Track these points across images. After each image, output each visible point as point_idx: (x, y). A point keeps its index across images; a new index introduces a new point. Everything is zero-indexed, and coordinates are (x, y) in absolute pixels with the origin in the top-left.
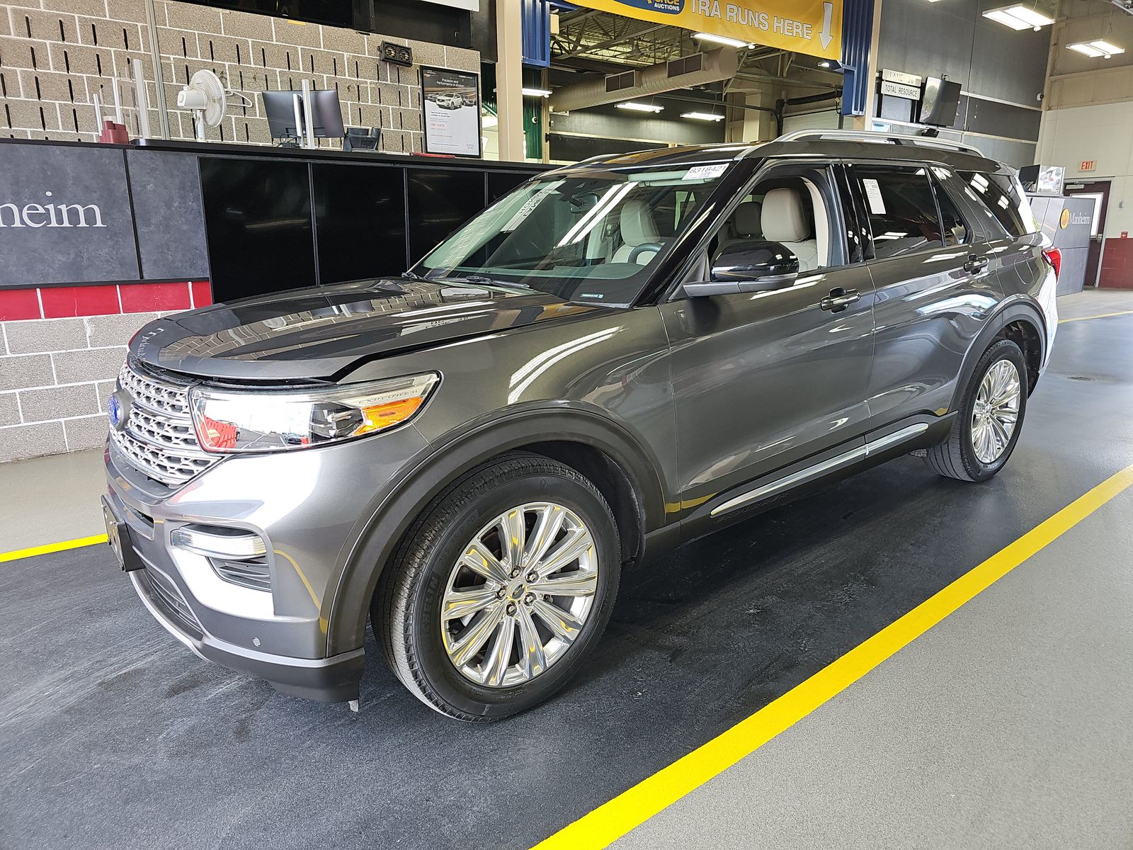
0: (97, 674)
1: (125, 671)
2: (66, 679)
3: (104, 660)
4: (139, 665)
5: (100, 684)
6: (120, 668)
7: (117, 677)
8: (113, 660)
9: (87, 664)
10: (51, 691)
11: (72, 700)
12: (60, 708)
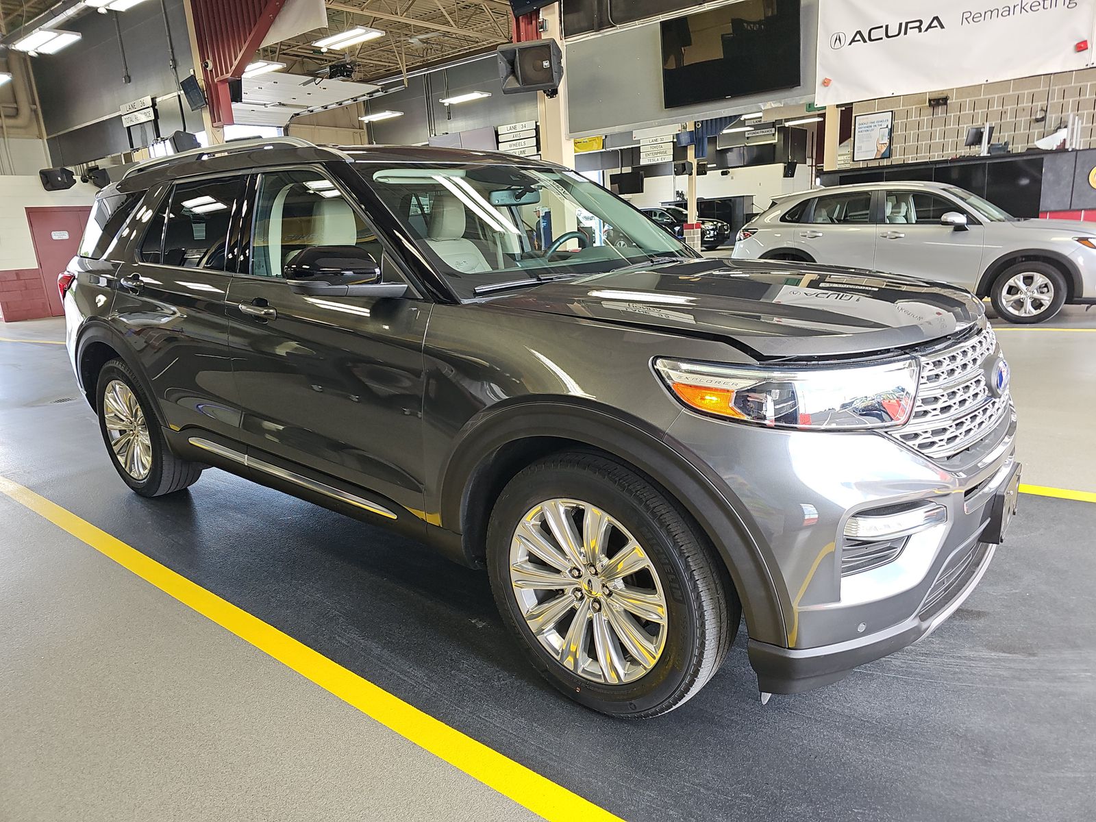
0: (1029, 667)
1: (1003, 655)
2: (1062, 679)
3: (1014, 677)
4: (986, 654)
5: (1034, 655)
6: (1005, 660)
7: (1015, 653)
8: (1005, 674)
9: (1033, 683)
10: (1083, 675)
11: (1068, 654)
12: (1081, 653)
